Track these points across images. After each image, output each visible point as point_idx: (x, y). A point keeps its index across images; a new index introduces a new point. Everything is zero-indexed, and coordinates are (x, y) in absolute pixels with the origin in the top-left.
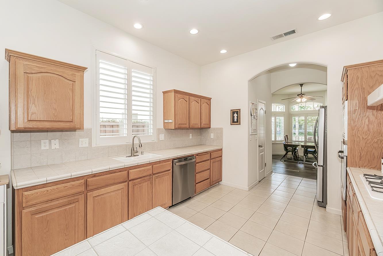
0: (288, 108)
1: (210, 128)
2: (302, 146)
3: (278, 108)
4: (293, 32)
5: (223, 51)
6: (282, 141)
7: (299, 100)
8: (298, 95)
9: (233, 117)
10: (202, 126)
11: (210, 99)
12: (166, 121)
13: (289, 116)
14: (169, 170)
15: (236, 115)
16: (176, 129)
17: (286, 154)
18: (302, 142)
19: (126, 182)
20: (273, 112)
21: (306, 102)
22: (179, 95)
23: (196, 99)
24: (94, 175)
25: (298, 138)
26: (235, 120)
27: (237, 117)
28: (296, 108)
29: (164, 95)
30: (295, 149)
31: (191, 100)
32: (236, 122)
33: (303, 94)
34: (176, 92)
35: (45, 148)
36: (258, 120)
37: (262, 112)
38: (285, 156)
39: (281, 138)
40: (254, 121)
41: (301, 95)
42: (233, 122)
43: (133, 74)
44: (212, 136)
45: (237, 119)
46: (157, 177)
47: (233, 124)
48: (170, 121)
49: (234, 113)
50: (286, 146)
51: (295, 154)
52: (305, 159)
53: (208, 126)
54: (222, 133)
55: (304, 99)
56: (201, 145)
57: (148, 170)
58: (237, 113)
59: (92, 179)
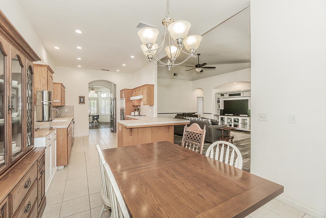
1: (65, 106)
4: (109, 70)
8: (91, 89)
9: (81, 100)
12: (54, 101)
15: (82, 99)
26: (82, 102)
27: (83, 100)
33: (93, 89)
34: (61, 84)
44: (66, 110)
45: (83, 101)
48: (58, 101)
54: (73, 108)
58: (83, 98)
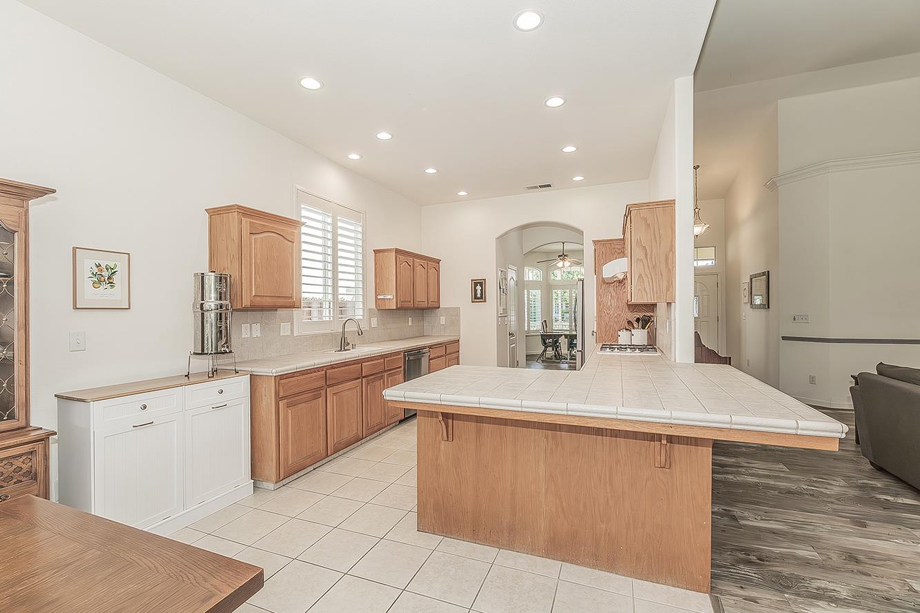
0: (546, 277)
1: (439, 307)
2: (566, 336)
3: (532, 274)
4: (549, 186)
5: (462, 193)
6: (537, 331)
7: (560, 264)
8: (559, 256)
9: (476, 290)
10: (429, 305)
11: (438, 261)
12: (379, 297)
13: (548, 288)
14: (401, 367)
15: (479, 288)
16: (397, 309)
17: (545, 351)
18: (566, 330)
19: (359, 378)
20: (527, 281)
21: (570, 266)
22: (401, 257)
23: (422, 262)
24: (332, 367)
25: (561, 325)
26: (479, 296)
27: (481, 290)
28: (558, 276)
29: (375, 256)
30: (557, 341)
31: (416, 264)
32: (479, 298)
33: (565, 256)
34: (398, 251)
35: (246, 336)
36: (508, 295)
37: (512, 283)
38: (542, 355)
39: (537, 326)
40: (503, 297)
41: (563, 256)
42: (476, 297)
43: (340, 224)
44: (443, 320)
45: (482, 294)
46: (389, 375)
47: (476, 300)
48: (389, 297)
49: (476, 284)
50: (544, 337)
51: (556, 350)
52: (569, 357)
53: (437, 305)
54: (458, 315)
55: (567, 264)
56: (424, 336)
57: (380, 364)
58: (481, 284)
59: (331, 371)
